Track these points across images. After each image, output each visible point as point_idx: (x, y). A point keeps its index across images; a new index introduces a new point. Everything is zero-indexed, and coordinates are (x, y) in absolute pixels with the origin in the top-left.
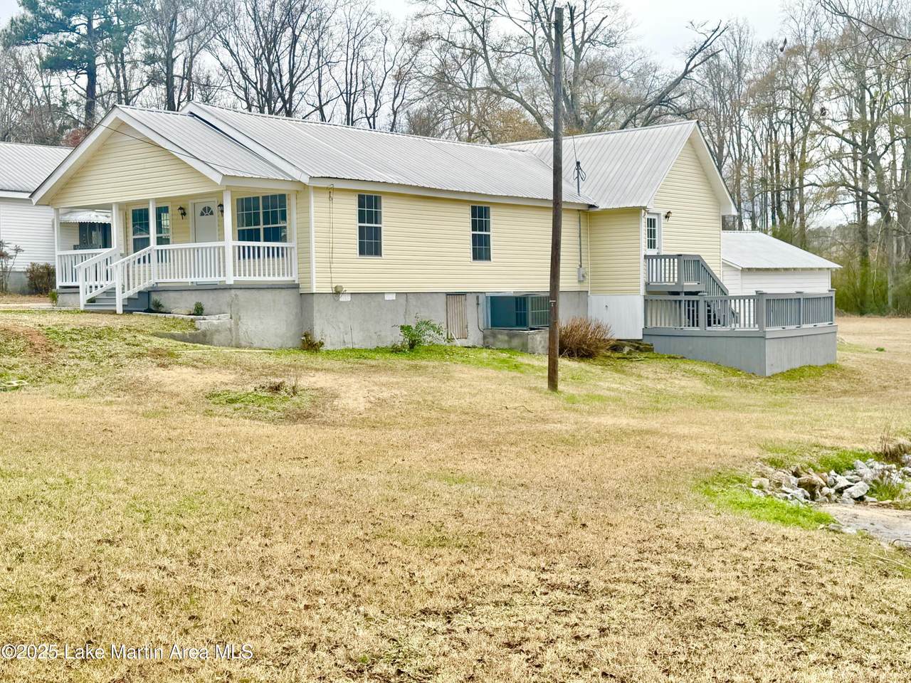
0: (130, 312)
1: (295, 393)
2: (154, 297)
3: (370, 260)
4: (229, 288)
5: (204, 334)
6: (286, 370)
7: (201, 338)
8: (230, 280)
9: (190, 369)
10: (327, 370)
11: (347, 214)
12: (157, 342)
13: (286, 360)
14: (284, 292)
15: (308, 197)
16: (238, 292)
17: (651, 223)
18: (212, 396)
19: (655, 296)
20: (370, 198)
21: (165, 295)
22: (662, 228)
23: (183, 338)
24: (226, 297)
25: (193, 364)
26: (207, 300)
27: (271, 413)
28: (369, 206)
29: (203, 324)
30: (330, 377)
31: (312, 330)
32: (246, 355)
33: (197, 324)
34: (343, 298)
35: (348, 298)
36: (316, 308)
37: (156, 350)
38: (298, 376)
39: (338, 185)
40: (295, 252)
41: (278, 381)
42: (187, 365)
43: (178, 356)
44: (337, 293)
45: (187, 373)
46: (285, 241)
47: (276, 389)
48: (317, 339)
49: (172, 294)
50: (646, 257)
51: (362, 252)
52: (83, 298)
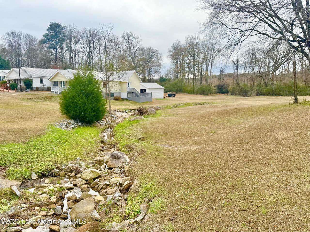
17: (129, 84)
19: (129, 93)
22: (130, 84)
50: (128, 88)
52: (54, 92)
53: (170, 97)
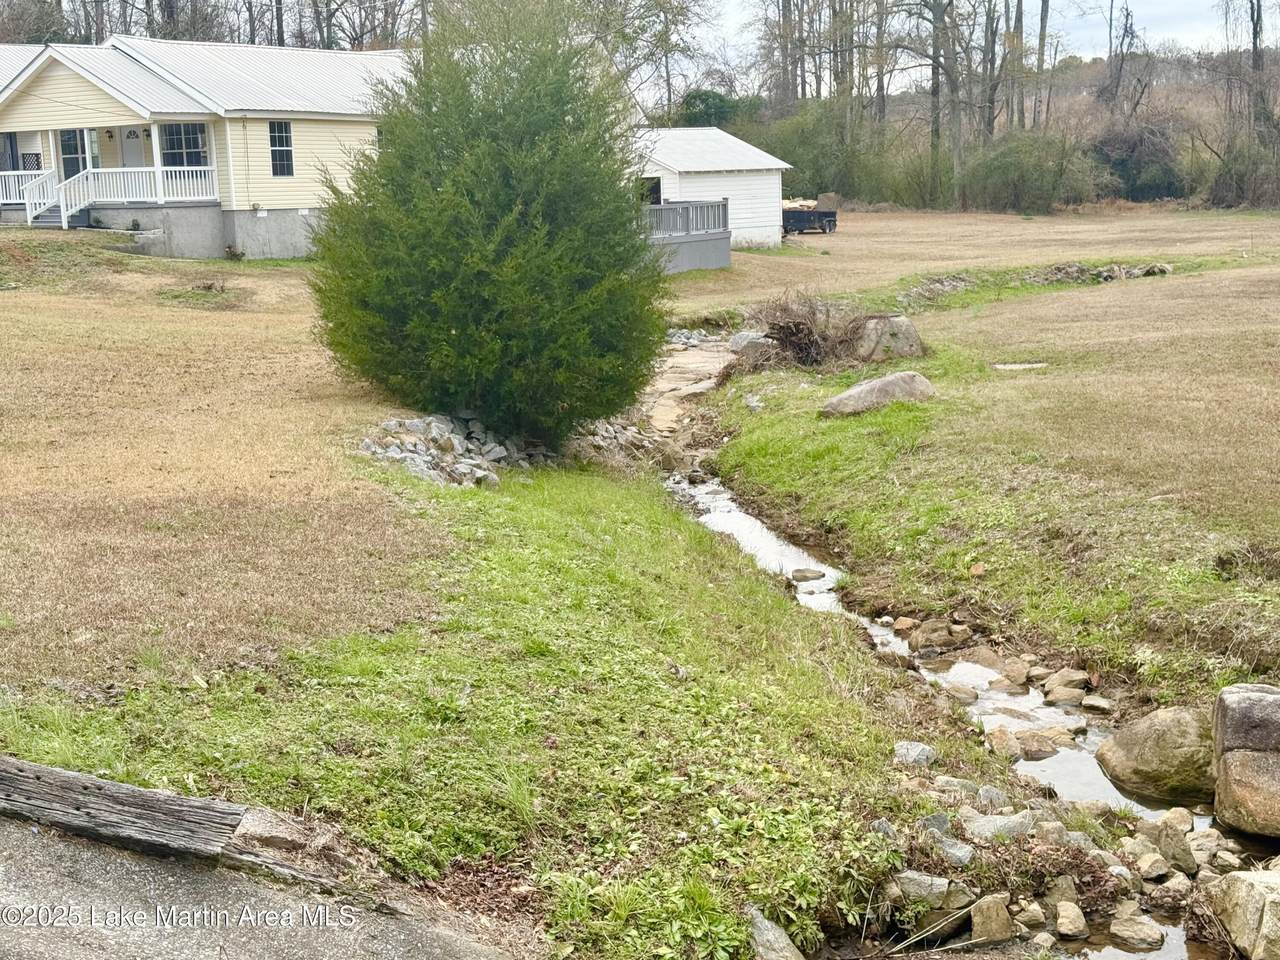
0: (75, 228)
1: (223, 291)
2: (94, 214)
3: (283, 180)
4: (162, 207)
5: (143, 247)
6: (215, 275)
7: (141, 250)
8: (161, 200)
9: (139, 275)
10: (249, 276)
11: (260, 140)
12: (108, 254)
13: (213, 268)
14: (209, 210)
15: (225, 125)
16: (170, 211)
18: (160, 294)
20: (280, 124)
21: (104, 212)
23: (125, 250)
24: (159, 215)
25: (141, 270)
26: (142, 218)
27: (207, 305)
28: (280, 130)
29: (143, 237)
30: (250, 280)
31: (234, 241)
32: (181, 264)
33: (136, 239)
34: (260, 214)
35: (265, 214)
36: (237, 223)
37: (109, 260)
38: (224, 280)
39: (249, 115)
40: (215, 174)
41: (210, 282)
42: (136, 272)
43: (127, 264)
44: (255, 209)
45: (138, 277)
46: (206, 164)
47: (209, 288)
48: (239, 250)
49: (109, 212)
51: (275, 173)
52: (29, 215)
53: (801, 232)
